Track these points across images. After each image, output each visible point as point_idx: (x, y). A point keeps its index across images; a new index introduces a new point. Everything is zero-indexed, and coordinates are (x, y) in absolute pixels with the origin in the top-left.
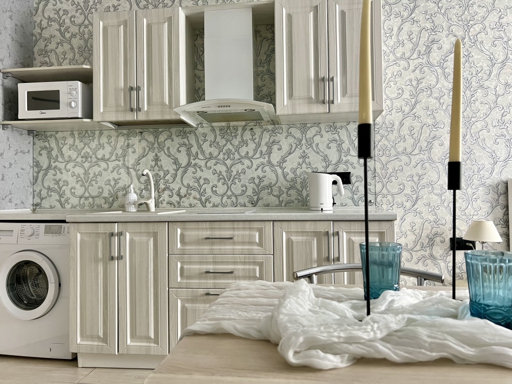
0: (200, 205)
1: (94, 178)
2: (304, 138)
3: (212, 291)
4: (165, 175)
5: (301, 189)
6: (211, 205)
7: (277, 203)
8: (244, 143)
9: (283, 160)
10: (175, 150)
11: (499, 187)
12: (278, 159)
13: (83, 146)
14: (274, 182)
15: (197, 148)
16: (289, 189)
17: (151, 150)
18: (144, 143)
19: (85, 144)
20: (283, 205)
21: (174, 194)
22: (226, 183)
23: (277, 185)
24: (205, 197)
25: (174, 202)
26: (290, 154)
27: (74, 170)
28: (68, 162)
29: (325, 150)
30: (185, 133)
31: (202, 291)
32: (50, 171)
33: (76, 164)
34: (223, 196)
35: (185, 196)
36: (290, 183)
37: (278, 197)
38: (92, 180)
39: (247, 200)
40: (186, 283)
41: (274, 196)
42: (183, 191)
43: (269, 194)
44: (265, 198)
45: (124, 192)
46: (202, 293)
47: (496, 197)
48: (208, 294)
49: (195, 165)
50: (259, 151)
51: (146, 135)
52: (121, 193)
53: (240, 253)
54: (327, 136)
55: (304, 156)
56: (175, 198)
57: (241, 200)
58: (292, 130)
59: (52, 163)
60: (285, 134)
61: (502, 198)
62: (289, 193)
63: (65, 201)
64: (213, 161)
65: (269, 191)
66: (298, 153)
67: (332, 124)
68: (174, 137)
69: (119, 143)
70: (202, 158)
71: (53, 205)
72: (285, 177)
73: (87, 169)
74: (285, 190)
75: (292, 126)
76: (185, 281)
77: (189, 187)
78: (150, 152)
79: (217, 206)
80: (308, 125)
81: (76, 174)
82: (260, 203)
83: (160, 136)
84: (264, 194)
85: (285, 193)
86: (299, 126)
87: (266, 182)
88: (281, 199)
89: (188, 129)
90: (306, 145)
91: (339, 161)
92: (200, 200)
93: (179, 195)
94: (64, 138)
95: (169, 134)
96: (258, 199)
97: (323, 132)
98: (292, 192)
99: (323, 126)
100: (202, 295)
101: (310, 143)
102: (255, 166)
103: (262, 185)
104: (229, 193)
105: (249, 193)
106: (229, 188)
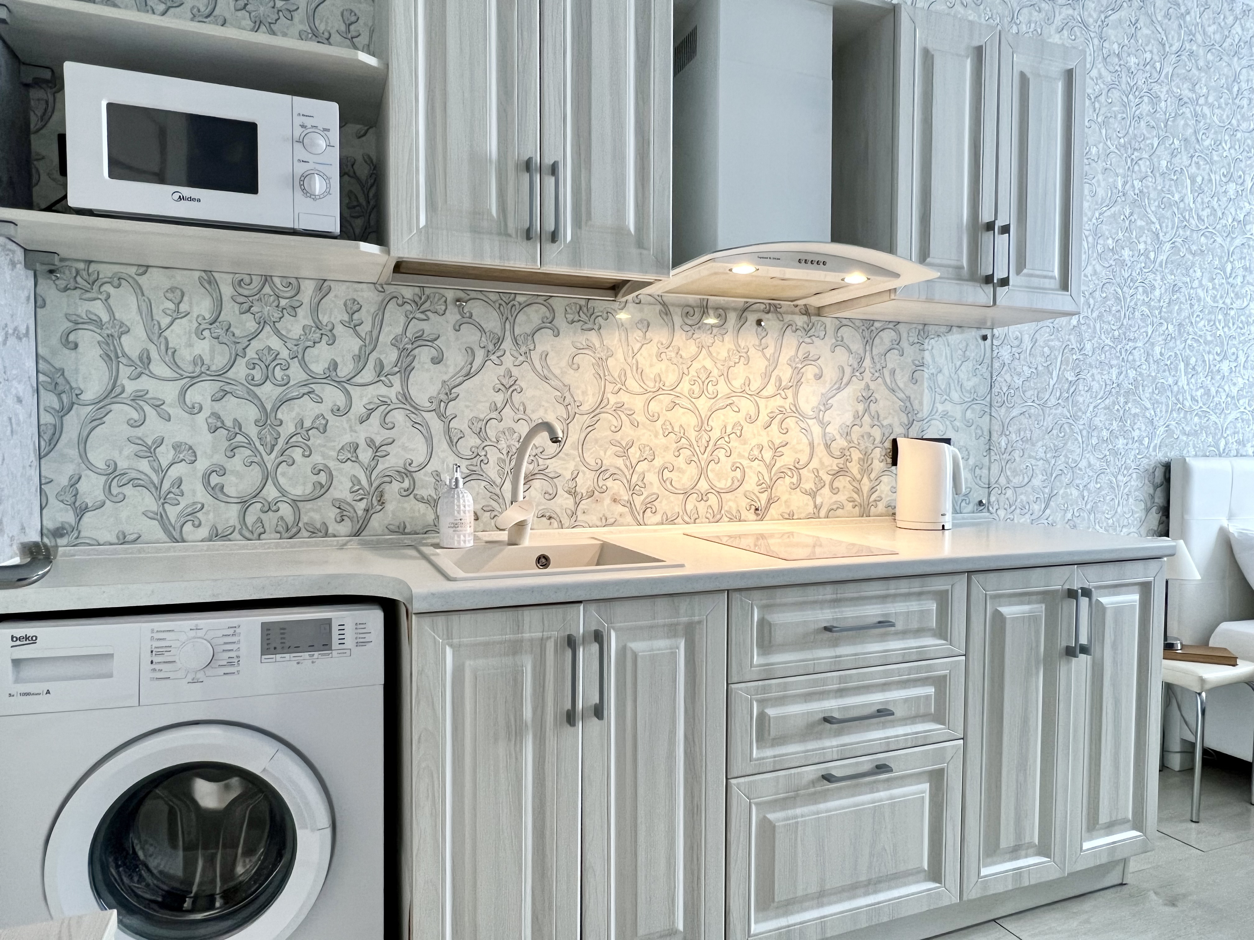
0: (629, 519)
1: (298, 438)
2: (867, 354)
3: (837, 768)
5: (859, 477)
6: (658, 518)
7: (811, 509)
8: (741, 354)
9: (825, 404)
10: (564, 363)
11: (1157, 473)
12: (814, 401)
13: (251, 325)
14: (804, 459)
15: (622, 360)
16: (836, 475)
17: (493, 357)
18: (470, 335)
19: (262, 323)
20: (823, 513)
21: (560, 491)
22: (695, 459)
23: (811, 466)
24: (642, 497)
25: (558, 510)
26: (840, 389)
27: (217, 406)
28: (194, 379)
29: (906, 386)
30: (591, 314)
31: (811, 772)
32: (114, 407)
33: (227, 388)
34: (687, 494)
35: (591, 495)
36: (837, 461)
37: (813, 494)
38: (289, 445)
39: (744, 503)
40: (775, 757)
41: (806, 493)
42: (585, 482)
43: (795, 487)
44: (784, 498)
45: (406, 484)
46: (812, 777)
47: (1151, 491)
48: (828, 778)
49: (620, 407)
50: (773, 379)
51: (476, 309)
52: (396, 486)
53: (900, 660)
54: (914, 353)
55: (867, 398)
56: (564, 501)
57: (732, 502)
58: (845, 333)
59: (123, 380)
60: (830, 341)
61: (1159, 493)
62: (836, 484)
63: (179, 516)
64: (666, 400)
65: (794, 480)
66: (855, 388)
67: (920, 327)
68: (560, 322)
69: (385, 329)
70: (638, 389)
71: (131, 530)
72: (828, 446)
73: (269, 407)
74: (827, 478)
75: (844, 321)
76: (769, 752)
77: (600, 471)
78: (489, 362)
79: (672, 522)
80: (877, 325)
81: (229, 423)
82: (774, 511)
83: (521, 318)
84: (782, 487)
85: (827, 486)
86: (857, 323)
87: (787, 459)
88: (819, 500)
90: (872, 370)
91: (932, 413)
92: (630, 504)
93: (573, 493)
94: (177, 294)
95: (548, 314)
96: (770, 502)
97: (905, 344)
98: (842, 482)
99: (904, 329)
100: (813, 783)
101: (881, 364)
102: (764, 418)
103: (778, 465)
104: (703, 485)
105: (751, 484)
106: (703, 472)
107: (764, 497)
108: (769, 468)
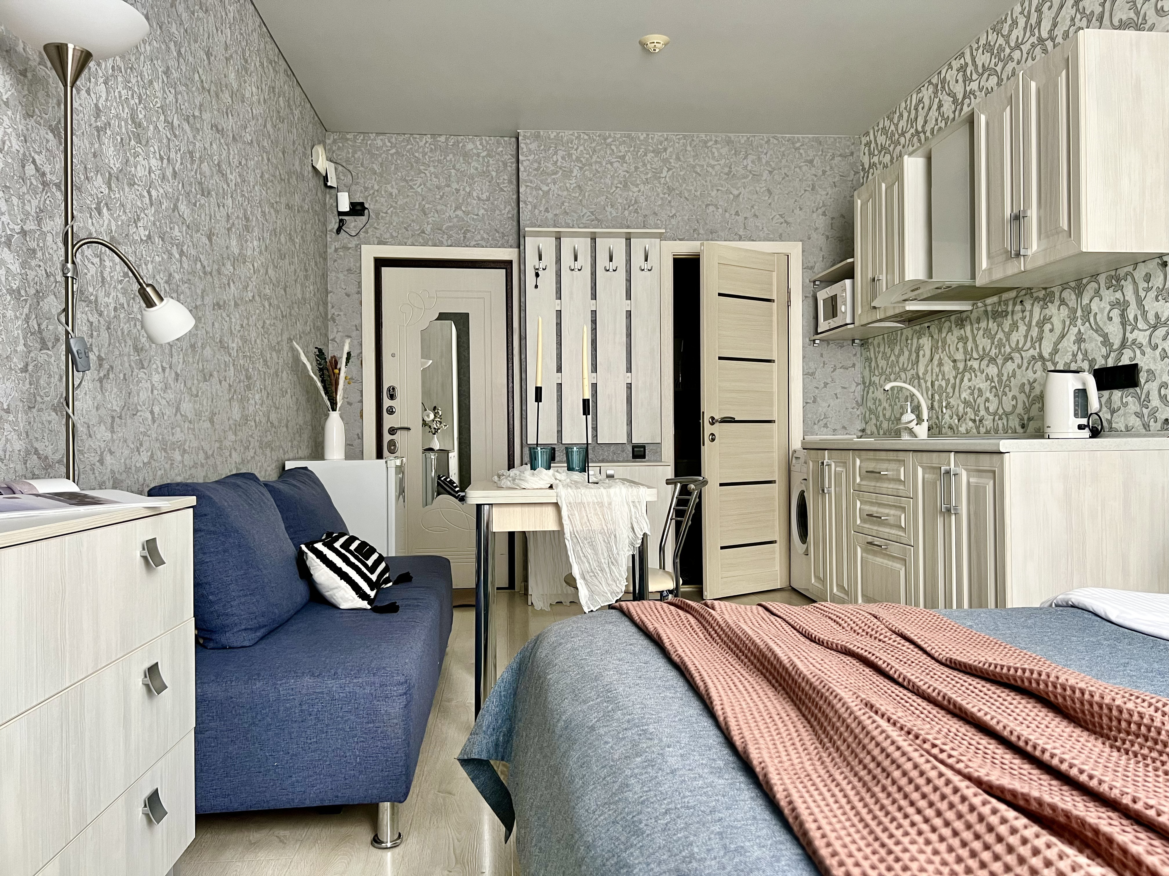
0: (975, 430)
2: (1079, 306)
4: (947, 385)
6: (985, 430)
8: (1014, 326)
9: (1055, 351)
10: (955, 348)
12: (1050, 348)
15: (972, 341)
17: (936, 350)
18: (931, 342)
21: (954, 415)
22: (997, 394)
24: (979, 418)
25: (953, 425)
26: (1063, 337)
28: (881, 375)
29: (1105, 324)
30: (962, 321)
32: (870, 387)
33: (886, 377)
34: (994, 416)
35: (963, 416)
39: (1017, 421)
42: (961, 409)
43: (1042, 410)
44: (1035, 418)
48: (873, 543)
49: (971, 368)
50: (1029, 338)
51: (932, 329)
54: (1109, 296)
55: (1080, 339)
56: (955, 421)
57: (1012, 421)
58: (1066, 294)
60: (1057, 303)
63: (879, 425)
64: (986, 361)
65: (1041, 406)
66: (1072, 336)
67: (1113, 273)
68: (953, 328)
69: (913, 345)
70: (977, 356)
75: (1065, 286)
77: (965, 402)
78: (936, 353)
79: (989, 432)
80: (1084, 281)
83: (943, 330)
84: (1035, 411)
86: (1073, 284)
87: (1037, 391)
89: (964, 315)
90: (1082, 318)
91: (1123, 344)
92: (975, 422)
93: (958, 415)
94: (879, 345)
95: (950, 325)
96: (1028, 420)
97: (1103, 290)
99: (1102, 279)
101: (1087, 311)
102: (1025, 364)
103: (1032, 395)
104: (1000, 411)
105: (1020, 409)
106: (1000, 402)
107: (1026, 417)
108: (1028, 397)
